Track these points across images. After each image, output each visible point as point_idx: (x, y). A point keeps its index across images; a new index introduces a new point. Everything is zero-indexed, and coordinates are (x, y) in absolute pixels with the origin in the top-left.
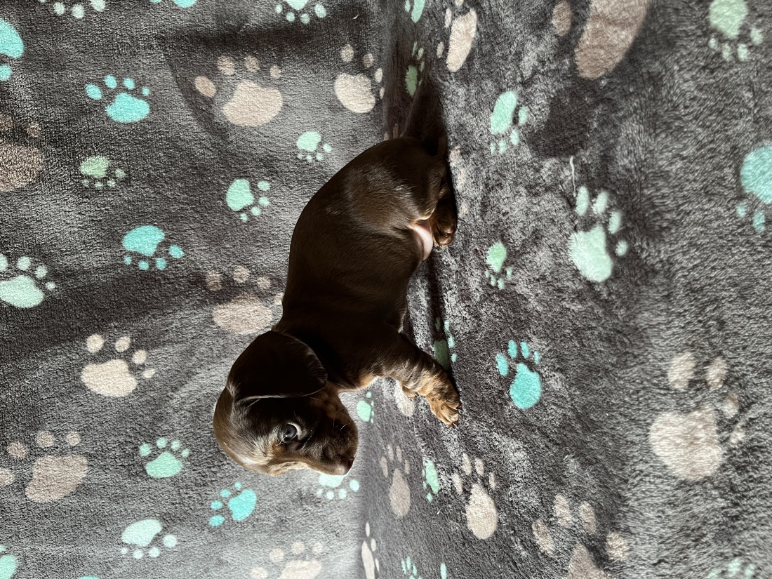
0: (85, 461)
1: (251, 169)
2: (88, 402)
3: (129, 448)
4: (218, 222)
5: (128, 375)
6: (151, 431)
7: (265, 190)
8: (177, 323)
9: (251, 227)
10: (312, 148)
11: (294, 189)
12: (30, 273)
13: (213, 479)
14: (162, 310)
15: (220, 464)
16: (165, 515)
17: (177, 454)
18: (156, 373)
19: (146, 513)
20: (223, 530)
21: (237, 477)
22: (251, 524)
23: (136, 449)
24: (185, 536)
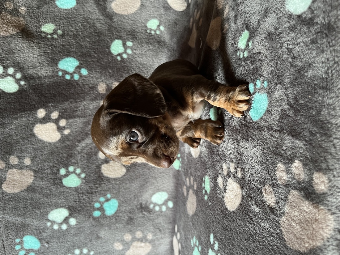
0: (32, 174)
1: (123, 36)
2: (36, 143)
3: (55, 170)
4: (106, 59)
5: (56, 131)
6: (66, 162)
7: (130, 46)
8: (82, 107)
9: (122, 63)
10: (154, 28)
11: (144, 47)
12: (13, 76)
13: (96, 191)
14: (75, 100)
15: (100, 183)
16: (71, 207)
17: (79, 175)
18: (70, 132)
19: (61, 205)
20: (100, 219)
21: (108, 191)
22: (115, 218)
23: (58, 170)
24: (80, 220)
